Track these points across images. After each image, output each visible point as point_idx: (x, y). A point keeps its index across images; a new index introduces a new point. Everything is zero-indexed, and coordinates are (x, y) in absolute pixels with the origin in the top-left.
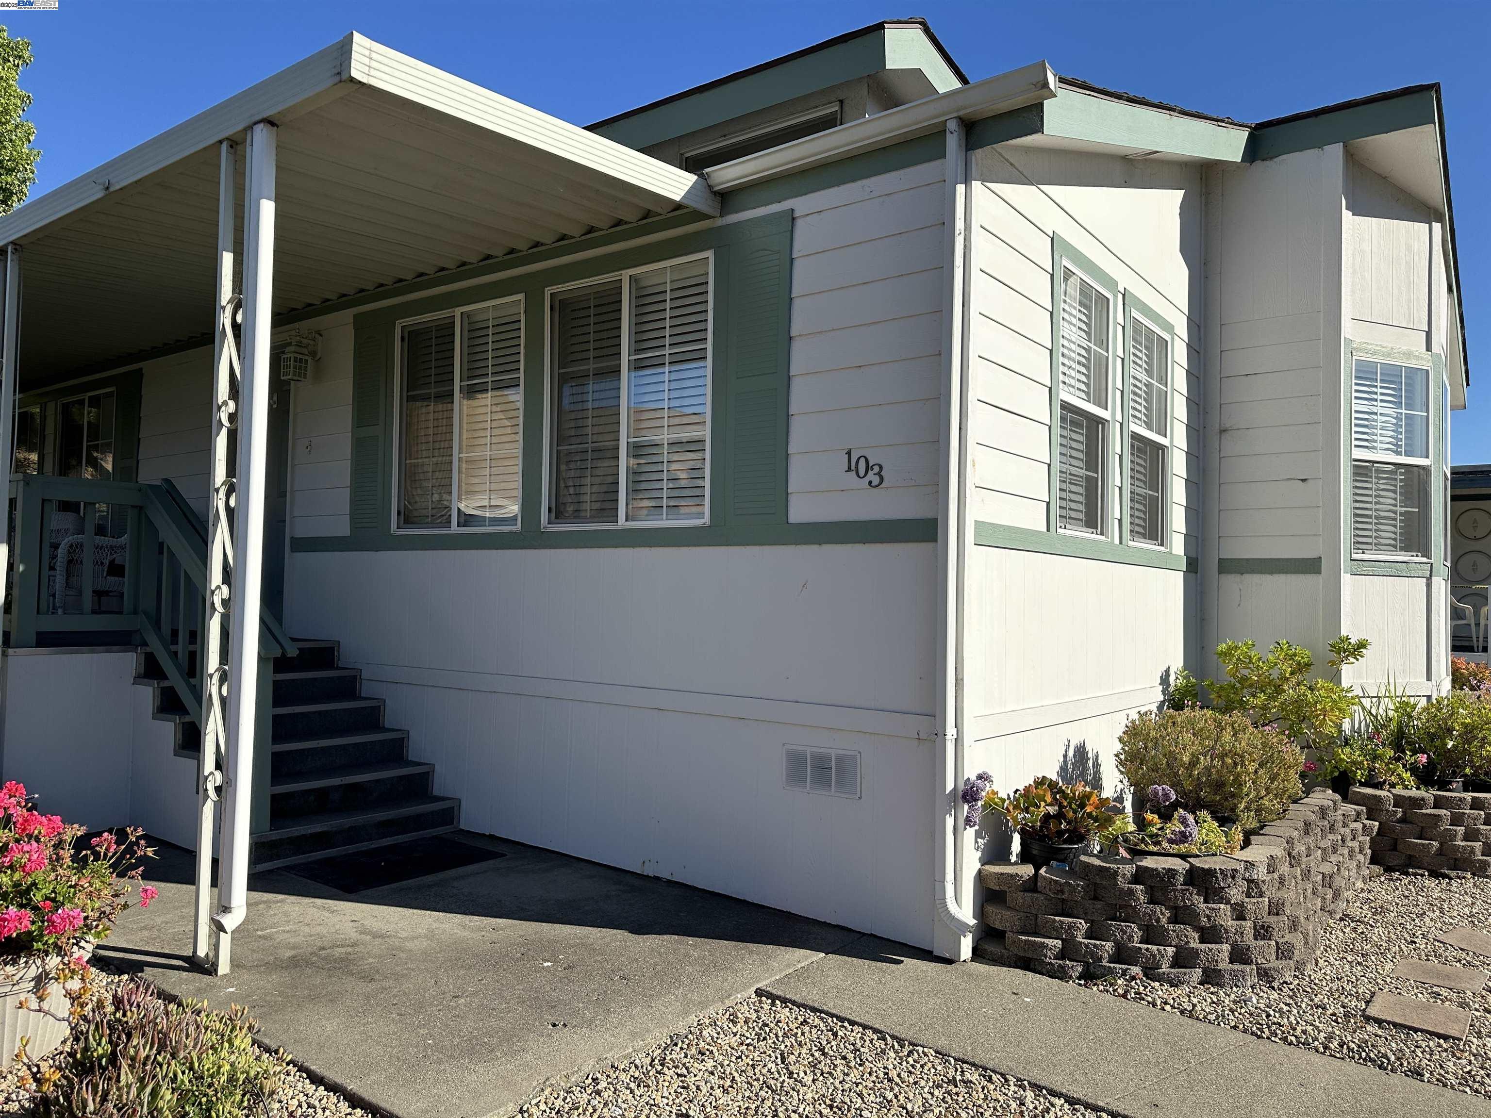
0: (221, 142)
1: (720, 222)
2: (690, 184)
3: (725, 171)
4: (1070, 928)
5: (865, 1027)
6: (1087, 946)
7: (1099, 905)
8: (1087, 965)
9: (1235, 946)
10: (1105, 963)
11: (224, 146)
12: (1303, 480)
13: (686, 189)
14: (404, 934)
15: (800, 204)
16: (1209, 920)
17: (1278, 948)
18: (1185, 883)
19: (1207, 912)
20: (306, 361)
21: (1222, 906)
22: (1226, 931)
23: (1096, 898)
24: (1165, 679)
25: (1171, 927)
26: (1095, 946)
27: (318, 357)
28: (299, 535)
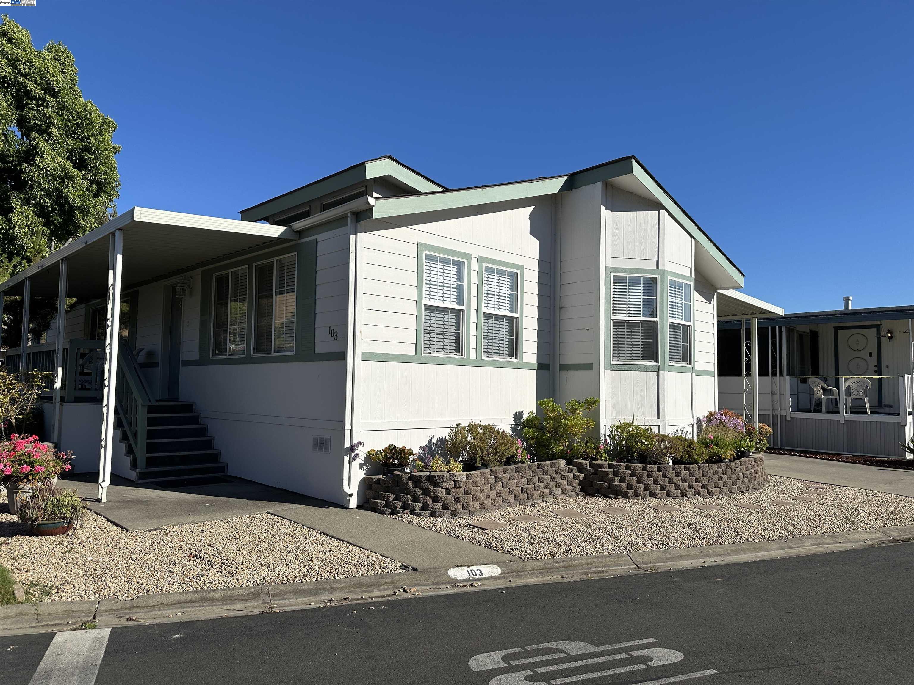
0: (110, 234)
1: (299, 242)
2: (283, 230)
3: (297, 225)
4: (387, 496)
6: (392, 503)
7: (398, 488)
8: (392, 510)
9: (444, 503)
10: (398, 509)
11: (111, 235)
12: (588, 329)
13: (281, 232)
15: (319, 237)
16: (434, 494)
17: (463, 506)
18: (426, 480)
19: (434, 491)
20: (185, 290)
21: (439, 489)
22: (441, 499)
23: (398, 486)
25: (421, 496)
26: (395, 503)
27: (190, 288)
28: (184, 360)
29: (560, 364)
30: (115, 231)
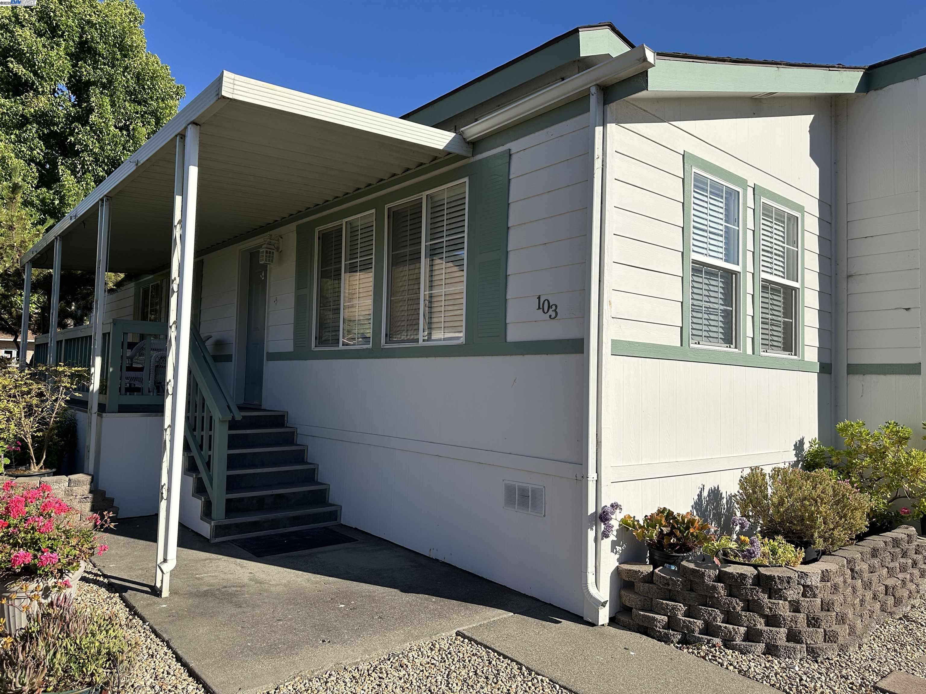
0: (176, 136)
1: (472, 160)
2: (450, 139)
3: (472, 129)
4: (673, 609)
5: (512, 660)
6: (684, 622)
7: (693, 595)
8: (684, 635)
9: (790, 630)
10: (696, 634)
11: (178, 138)
12: (907, 309)
13: (448, 142)
14: (273, 582)
15: (514, 146)
16: (771, 611)
17: (825, 635)
18: (753, 584)
19: (769, 605)
20: (273, 252)
21: (781, 602)
22: (784, 620)
23: (691, 590)
24: (799, 446)
25: (743, 613)
26: (690, 622)
27: (280, 250)
28: (270, 351)
29: (848, 364)
30: (186, 128)
